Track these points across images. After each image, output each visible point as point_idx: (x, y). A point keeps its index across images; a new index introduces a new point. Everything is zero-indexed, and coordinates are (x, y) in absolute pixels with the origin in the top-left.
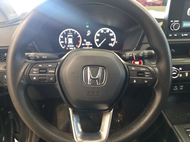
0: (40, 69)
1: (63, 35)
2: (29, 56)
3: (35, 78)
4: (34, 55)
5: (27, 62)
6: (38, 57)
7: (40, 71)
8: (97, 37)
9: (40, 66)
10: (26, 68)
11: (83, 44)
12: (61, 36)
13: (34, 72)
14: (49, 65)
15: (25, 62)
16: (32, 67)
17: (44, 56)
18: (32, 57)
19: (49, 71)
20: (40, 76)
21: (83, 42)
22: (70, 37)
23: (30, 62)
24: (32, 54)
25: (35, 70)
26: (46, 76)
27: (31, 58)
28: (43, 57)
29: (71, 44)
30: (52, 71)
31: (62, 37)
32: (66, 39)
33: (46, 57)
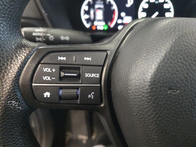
0: (61, 69)
1: (89, 4)
2: (34, 34)
3: (47, 94)
4: (44, 32)
5: (24, 46)
6: (51, 38)
7: (63, 74)
8: (144, 10)
9: (62, 58)
10: (24, 64)
11: (120, 21)
12: (85, 7)
13: (45, 78)
14: (85, 59)
15: (21, 47)
16: (39, 63)
17: (65, 36)
18: (39, 37)
19: (87, 75)
20: (61, 88)
21: (120, 17)
22: (99, 8)
23: (33, 48)
24: (38, 31)
25: (47, 70)
26: (77, 88)
27: (37, 39)
28: (62, 38)
29: (100, 20)
30: (93, 75)
31: (87, 8)
32: (92, 12)
33: (67, 38)
